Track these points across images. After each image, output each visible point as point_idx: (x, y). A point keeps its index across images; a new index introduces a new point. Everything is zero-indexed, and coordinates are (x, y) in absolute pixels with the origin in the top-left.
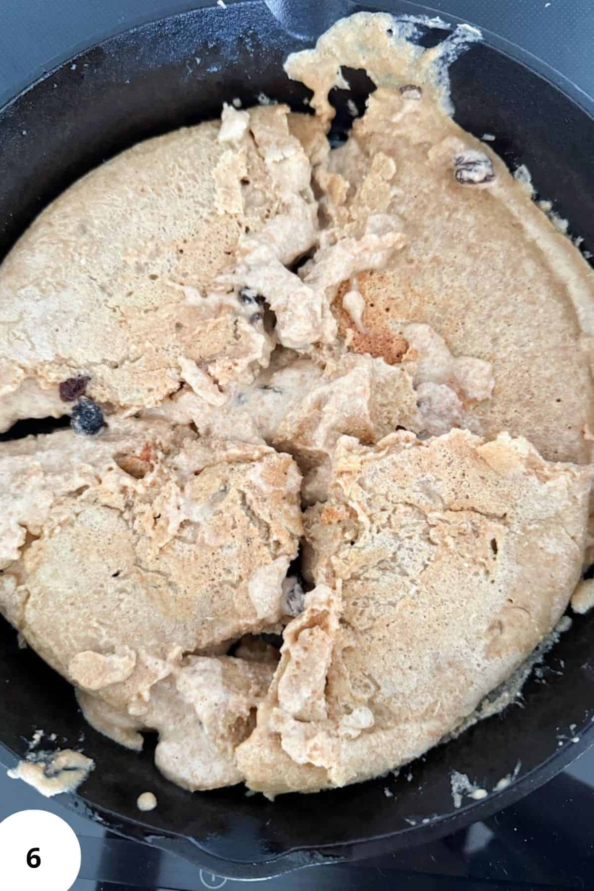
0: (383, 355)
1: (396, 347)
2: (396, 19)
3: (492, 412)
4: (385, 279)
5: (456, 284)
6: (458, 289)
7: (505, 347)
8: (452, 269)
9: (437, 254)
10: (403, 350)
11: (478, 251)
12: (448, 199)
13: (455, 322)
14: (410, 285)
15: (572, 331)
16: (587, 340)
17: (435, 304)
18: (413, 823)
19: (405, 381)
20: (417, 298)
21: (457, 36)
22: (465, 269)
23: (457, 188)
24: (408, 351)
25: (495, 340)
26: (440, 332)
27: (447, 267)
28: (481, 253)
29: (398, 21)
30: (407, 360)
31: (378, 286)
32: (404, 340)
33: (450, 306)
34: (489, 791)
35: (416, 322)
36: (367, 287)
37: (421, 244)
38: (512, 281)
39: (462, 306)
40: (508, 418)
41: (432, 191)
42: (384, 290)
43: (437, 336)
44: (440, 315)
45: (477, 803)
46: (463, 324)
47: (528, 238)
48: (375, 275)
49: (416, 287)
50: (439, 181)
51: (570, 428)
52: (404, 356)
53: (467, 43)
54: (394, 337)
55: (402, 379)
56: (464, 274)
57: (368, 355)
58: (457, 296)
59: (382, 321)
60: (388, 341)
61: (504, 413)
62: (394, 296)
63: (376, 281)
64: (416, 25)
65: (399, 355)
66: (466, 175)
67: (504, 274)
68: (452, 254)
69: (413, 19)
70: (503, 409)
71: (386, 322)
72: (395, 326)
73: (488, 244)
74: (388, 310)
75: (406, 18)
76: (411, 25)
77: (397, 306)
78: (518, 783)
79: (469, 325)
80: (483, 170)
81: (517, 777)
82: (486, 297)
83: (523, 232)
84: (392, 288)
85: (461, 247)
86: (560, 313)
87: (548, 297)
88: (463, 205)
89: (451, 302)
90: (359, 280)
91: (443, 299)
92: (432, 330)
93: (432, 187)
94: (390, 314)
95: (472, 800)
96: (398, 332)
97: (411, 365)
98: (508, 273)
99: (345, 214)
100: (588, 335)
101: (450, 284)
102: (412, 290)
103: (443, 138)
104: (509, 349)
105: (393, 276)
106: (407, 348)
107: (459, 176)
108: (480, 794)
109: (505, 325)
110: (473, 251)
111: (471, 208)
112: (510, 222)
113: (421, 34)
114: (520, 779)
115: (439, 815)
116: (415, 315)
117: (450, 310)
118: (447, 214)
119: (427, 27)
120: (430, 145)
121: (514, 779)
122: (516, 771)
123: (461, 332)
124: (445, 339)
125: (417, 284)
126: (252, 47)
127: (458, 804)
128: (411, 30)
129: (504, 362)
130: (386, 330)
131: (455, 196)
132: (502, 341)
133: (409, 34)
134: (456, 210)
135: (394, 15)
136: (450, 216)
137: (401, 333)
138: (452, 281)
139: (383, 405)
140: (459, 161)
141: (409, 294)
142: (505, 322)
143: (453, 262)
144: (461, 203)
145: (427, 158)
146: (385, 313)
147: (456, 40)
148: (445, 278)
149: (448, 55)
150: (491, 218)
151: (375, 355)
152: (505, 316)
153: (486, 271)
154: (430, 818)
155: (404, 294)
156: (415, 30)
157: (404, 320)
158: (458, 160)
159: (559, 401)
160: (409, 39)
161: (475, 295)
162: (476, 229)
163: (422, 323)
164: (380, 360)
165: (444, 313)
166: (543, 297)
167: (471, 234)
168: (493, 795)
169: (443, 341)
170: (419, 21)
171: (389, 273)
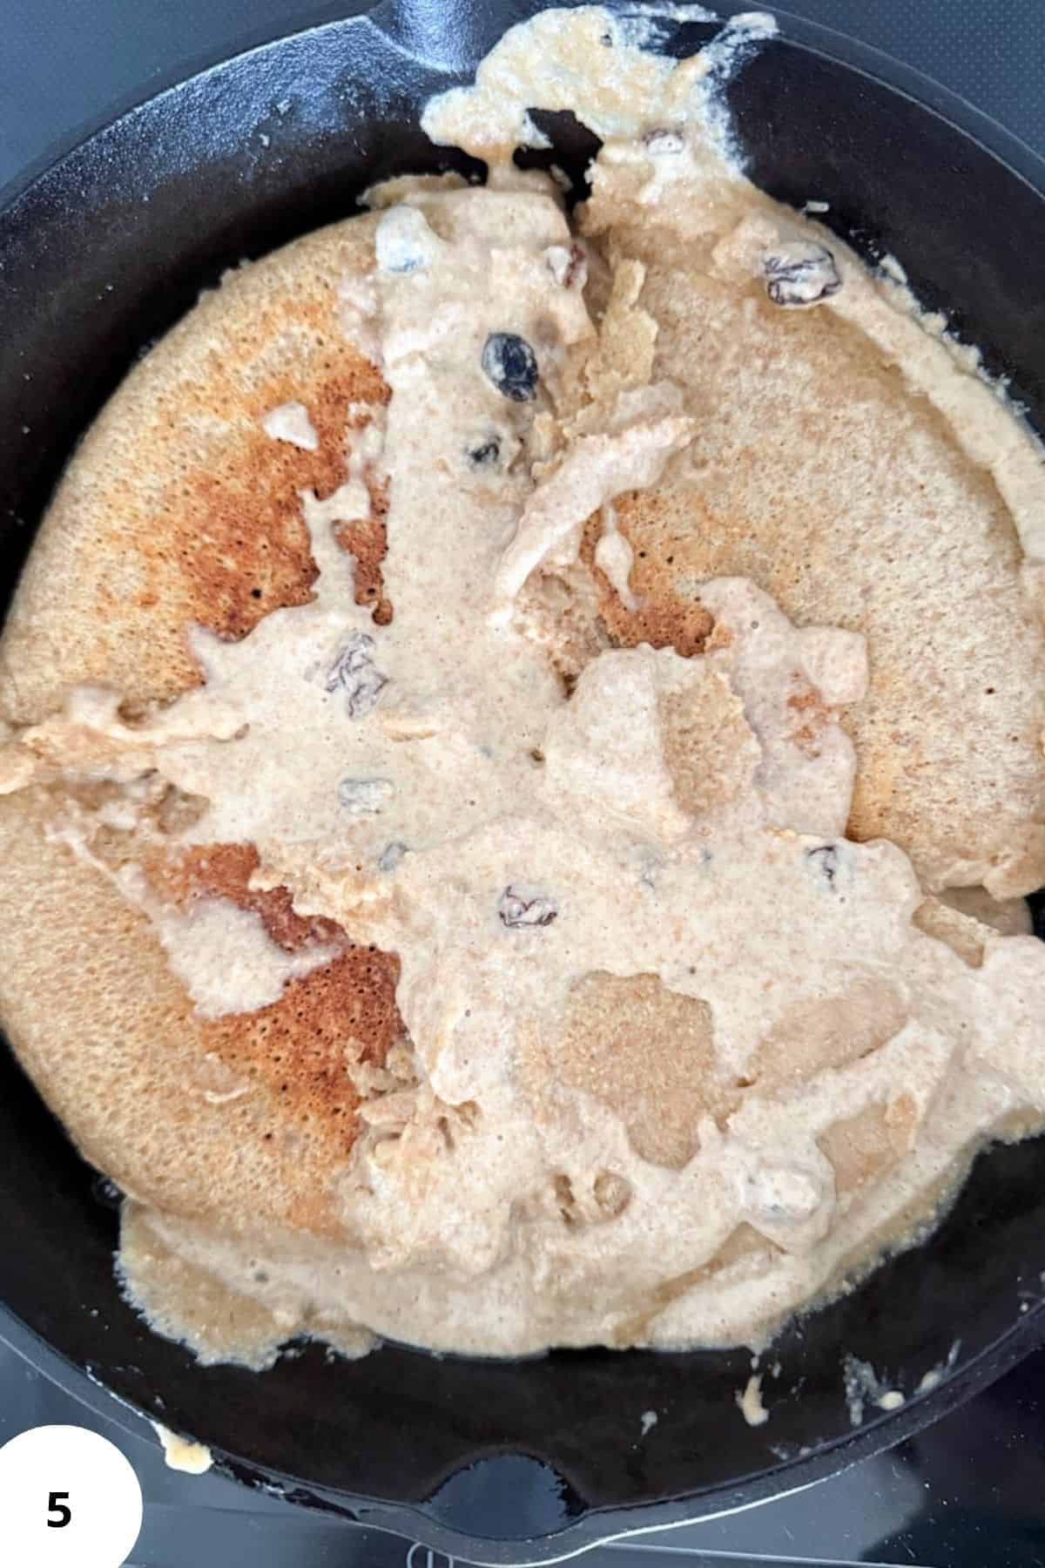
0: (671, 643)
1: (691, 626)
2: (617, 13)
3: (872, 722)
4: (660, 504)
5: (789, 495)
6: (795, 504)
7: (886, 602)
8: (780, 467)
9: (748, 442)
10: (705, 629)
11: (822, 426)
12: (758, 337)
13: (794, 565)
14: (705, 510)
15: (1008, 557)
16: (1035, 571)
17: (754, 536)
18: (784, 1456)
19: (718, 684)
20: (722, 530)
21: (732, 32)
22: (801, 464)
23: (774, 312)
24: (715, 631)
25: (866, 592)
26: (766, 587)
27: (769, 465)
28: (828, 429)
29: (620, 17)
30: (715, 647)
31: (649, 519)
32: (704, 611)
33: (782, 536)
34: (907, 1395)
35: (722, 575)
36: (632, 523)
37: (718, 428)
38: (890, 477)
39: (804, 533)
40: (902, 730)
41: (730, 324)
42: (660, 524)
43: (763, 595)
44: (765, 556)
45: (888, 1416)
46: (808, 566)
47: (913, 389)
48: (642, 500)
49: (717, 511)
50: (738, 304)
51: (1015, 739)
52: (709, 641)
53: (752, 42)
54: (687, 607)
55: (710, 680)
56: (800, 473)
57: (646, 646)
58: (792, 517)
59: (663, 581)
60: (677, 617)
61: (895, 722)
62: (678, 533)
63: (646, 511)
64: (654, 19)
65: (700, 639)
66: (786, 289)
67: (874, 465)
68: (776, 438)
69: (646, 10)
70: (890, 715)
71: (669, 583)
72: (687, 589)
73: (841, 413)
74: (670, 560)
75: (633, 9)
76: (646, 21)
77: (685, 550)
78: (954, 1379)
79: (818, 569)
80: (818, 275)
81: (954, 1368)
82: (845, 511)
83: (902, 379)
84: (673, 518)
85: (789, 423)
86: (983, 526)
87: (960, 498)
88: (786, 341)
89: (784, 528)
90: (618, 510)
91: (768, 526)
92: (754, 587)
93: (727, 316)
94: (674, 567)
95: (881, 1411)
96: (692, 598)
97: (721, 654)
98: (882, 463)
99: (576, 391)
100: (1036, 563)
101: (778, 495)
102: (710, 518)
103: (738, 221)
104: (893, 606)
105: (673, 497)
106: (712, 624)
107: (774, 294)
108: (892, 1400)
109: (883, 563)
110: (814, 428)
111: (804, 345)
112: (879, 364)
113: (666, 35)
114: (959, 1371)
115: (826, 1440)
116: (720, 562)
117: (782, 543)
118: (758, 363)
119: (674, 22)
120: (716, 238)
121: (947, 1370)
122: (952, 1356)
123: (806, 583)
124: (778, 598)
125: (717, 505)
126: (358, 100)
127: (856, 1418)
128: (646, 30)
129: (886, 630)
130: (671, 595)
131: (770, 327)
132: (879, 592)
133: (644, 37)
134: (774, 354)
135: (610, 7)
136: (765, 367)
137: (698, 599)
138: (781, 489)
139: (684, 732)
140: (771, 266)
141: (706, 525)
142: (884, 555)
143: (780, 454)
144: (783, 339)
145: (713, 262)
146: (666, 565)
147: (733, 40)
148: (767, 486)
149: (721, 69)
150: (843, 360)
151: (658, 645)
152: (882, 546)
153: (841, 464)
154: (812, 1446)
155: (696, 526)
156: (654, 28)
157: (701, 575)
158: (768, 264)
159: (990, 691)
160: (646, 47)
161: (825, 511)
162: (817, 385)
163: (734, 575)
164: (669, 651)
165: (770, 552)
166: (949, 500)
167: (807, 397)
168: (913, 1401)
169: (773, 604)
170: (659, 12)
171: (665, 493)
